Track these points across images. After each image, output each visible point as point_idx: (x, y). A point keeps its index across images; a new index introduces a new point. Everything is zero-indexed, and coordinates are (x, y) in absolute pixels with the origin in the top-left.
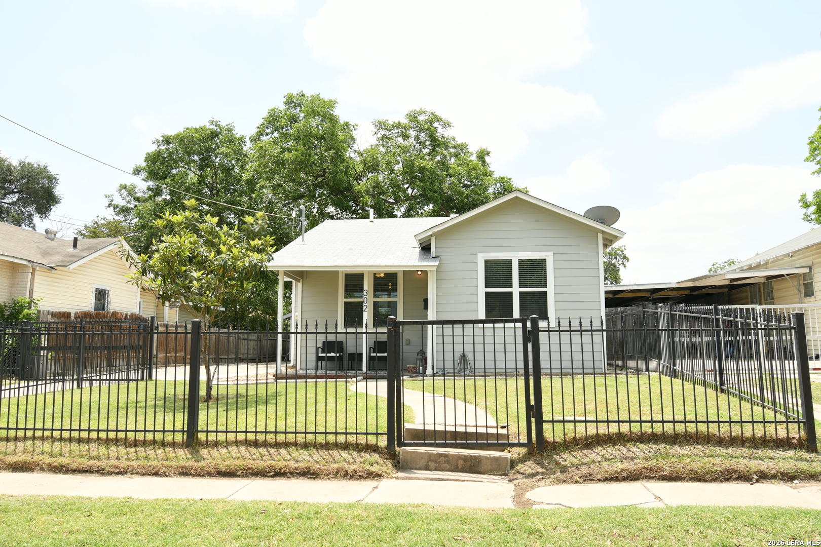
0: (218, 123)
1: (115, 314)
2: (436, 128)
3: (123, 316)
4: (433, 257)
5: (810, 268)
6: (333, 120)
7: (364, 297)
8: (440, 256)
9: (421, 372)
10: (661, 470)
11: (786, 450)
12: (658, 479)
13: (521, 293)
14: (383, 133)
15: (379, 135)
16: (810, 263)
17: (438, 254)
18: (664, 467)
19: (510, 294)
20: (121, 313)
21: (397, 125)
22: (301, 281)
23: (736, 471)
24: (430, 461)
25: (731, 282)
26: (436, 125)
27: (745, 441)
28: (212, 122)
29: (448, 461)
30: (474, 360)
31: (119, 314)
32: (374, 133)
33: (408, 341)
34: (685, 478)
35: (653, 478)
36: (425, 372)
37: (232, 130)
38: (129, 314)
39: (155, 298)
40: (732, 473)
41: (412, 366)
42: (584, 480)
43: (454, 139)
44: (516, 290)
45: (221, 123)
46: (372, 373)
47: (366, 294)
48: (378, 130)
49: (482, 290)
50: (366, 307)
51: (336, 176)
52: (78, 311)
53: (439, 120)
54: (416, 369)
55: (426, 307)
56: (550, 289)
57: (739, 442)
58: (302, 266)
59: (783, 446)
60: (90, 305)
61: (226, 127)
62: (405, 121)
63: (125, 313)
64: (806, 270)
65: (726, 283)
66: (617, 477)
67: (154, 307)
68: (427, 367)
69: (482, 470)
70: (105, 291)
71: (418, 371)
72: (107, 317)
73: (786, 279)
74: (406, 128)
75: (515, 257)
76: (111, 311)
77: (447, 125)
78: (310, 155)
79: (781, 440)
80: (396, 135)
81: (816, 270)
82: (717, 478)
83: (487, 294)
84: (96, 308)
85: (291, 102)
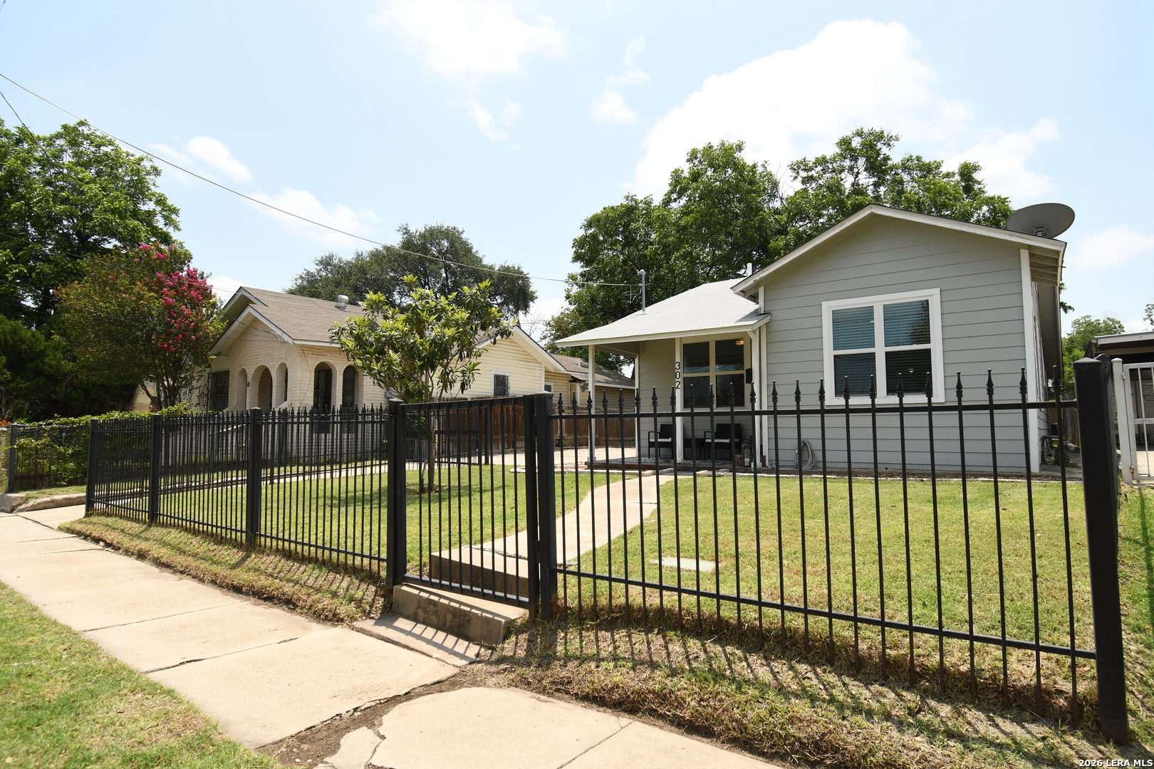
0: (634, 197)
4: (760, 314)
6: (739, 167)
8: (772, 312)
9: (746, 464)
10: (680, 704)
11: (1026, 721)
12: (672, 723)
13: (887, 354)
17: (768, 310)
18: (688, 699)
19: (872, 355)
22: (637, 356)
23: (836, 750)
24: (419, 608)
27: (921, 676)
29: (436, 612)
34: (720, 734)
35: (662, 717)
40: (826, 752)
41: (738, 456)
42: (558, 690)
44: (880, 350)
45: (637, 198)
47: (678, 368)
49: (829, 353)
50: (678, 382)
54: (742, 460)
56: (936, 346)
57: (905, 674)
58: (602, 339)
59: (1021, 708)
60: (489, 391)
66: (602, 698)
69: (471, 635)
70: (504, 376)
71: (743, 463)
75: (878, 302)
79: (1019, 692)
82: (787, 754)
83: (836, 358)
84: (496, 394)
85: (696, 158)
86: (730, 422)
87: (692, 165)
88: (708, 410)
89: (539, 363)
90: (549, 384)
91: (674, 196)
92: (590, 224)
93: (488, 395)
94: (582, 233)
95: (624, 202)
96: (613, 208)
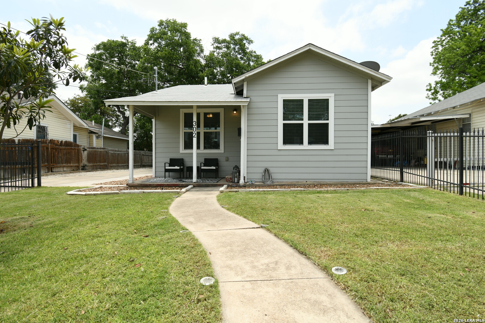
0: (126, 38)
1: (52, 141)
2: (245, 44)
3: (59, 142)
4: (245, 98)
5: (470, 115)
6: (187, 35)
7: (194, 126)
8: (250, 97)
9: (236, 181)
13: (309, 124)
14: (217, 45)
15: (215, 46)
16: (470, 112)
17: (249, 95)
19: (302, 125)
20: (57, 141)
21: (224, 41)
22: (154, 118)
25: (412, 124)
26: (245, 42)
28: (122, 37)
31: (56, 141)
32: (211, 44)
33: (227, 159)
36: (239, 181)
37: (135, 44)
38: (64, 141)
39: (88, 133)
41: (229, 177)
43: (255, 52)
44: (306, 122)
45: (128, 39)
46: (201, 181)
48: (214, 43)
49: (281, 122)
50: (195, 134)
51: (189, 67)
52: (21, 139)
53: (247, 39)
54: (232, 180)
55: (240, 134)
56: (331, 122)
60: (32, 135)
61: (131, 41)
62: (228, 39)
63: (60, 140)
64: (467, 116)
65: (409, 125)
67: (87, 138)
68: (240, 178)
70: (45, 127)
71: (233, 180)
72: (46, 143)
73: (455, 121)
74: (229, 43)
75: (306, 97)
76: (49, 139)
77: (250, 42)
78: (173, 54)
80: (224, 46)
81: (474, 116)
83: (284, 124)
84: (37, 137)
85: (163, 25)
87: (160, 28)
89: (69, 120)
90: (75, 133)
91: (151, 42)
92: (98, 48)
93: (32, 138)
94: (92, 52)
95: (120, 39)
96: (113, 41)
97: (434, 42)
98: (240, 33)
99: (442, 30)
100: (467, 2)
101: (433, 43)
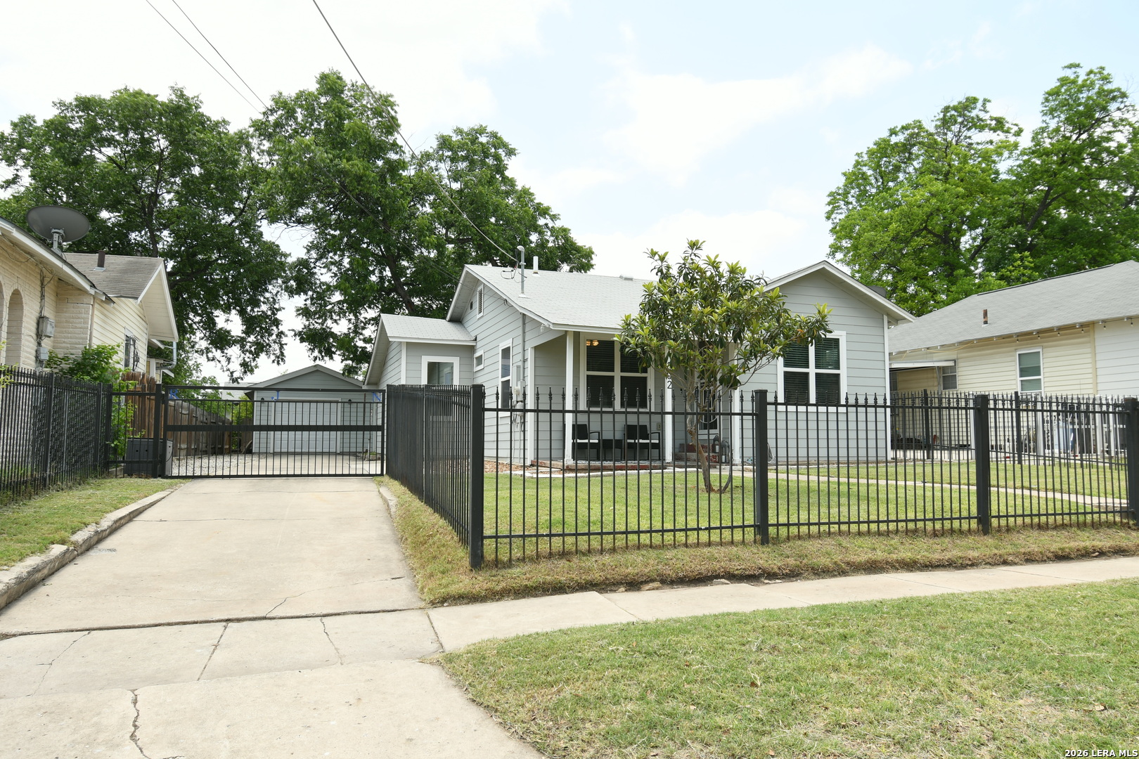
5: (956, 361)
13: (817, 374)
16: (954, 357)
30: (777, 448)
44: (812, 371)
49: (781, 369)
56: (843, 372)
64: (951, 364)
70: (131, 340)
81: (960, 364)
83: (786, 373)
86: (636, 424)
88: (611, 410)
97: (831, 194)
98: (489, 130)
99: (844, 174)
100: (890, 130)
101: (829, 196)
